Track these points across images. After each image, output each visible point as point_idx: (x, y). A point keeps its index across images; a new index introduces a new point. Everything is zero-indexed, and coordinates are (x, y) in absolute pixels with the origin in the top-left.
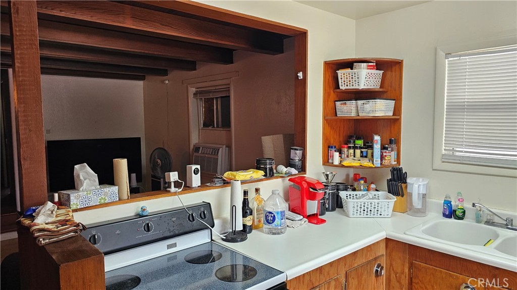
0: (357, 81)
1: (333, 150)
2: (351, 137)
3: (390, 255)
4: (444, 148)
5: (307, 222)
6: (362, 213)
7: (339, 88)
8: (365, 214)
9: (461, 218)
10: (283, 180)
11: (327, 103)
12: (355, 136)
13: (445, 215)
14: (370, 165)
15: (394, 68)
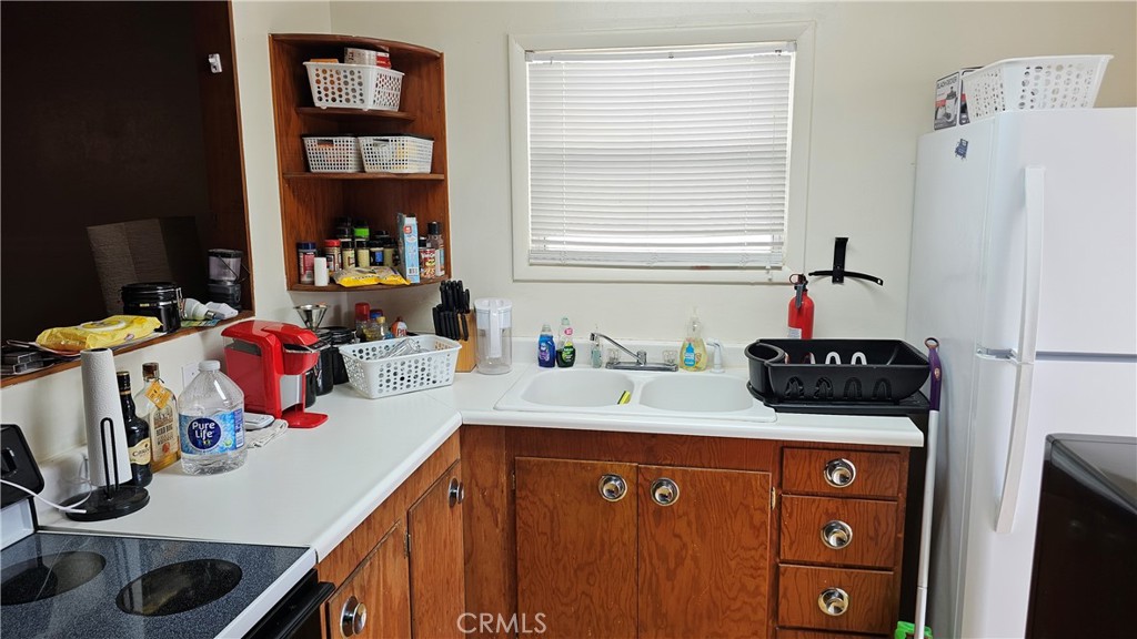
0: (358, 92)
1: (311, 252)
2: (342, 221)
3: (470, 456)
4: (530, 237)
5: (286, 428)
6: (398, 385)
7: (312, 104)
8: (404, 386)
9: (570, 364)
10: (203, 337)
11: (284, 139)
12: (349, 219)
13: (543, 363)
14: (399, 280)
15: (424, 70)
